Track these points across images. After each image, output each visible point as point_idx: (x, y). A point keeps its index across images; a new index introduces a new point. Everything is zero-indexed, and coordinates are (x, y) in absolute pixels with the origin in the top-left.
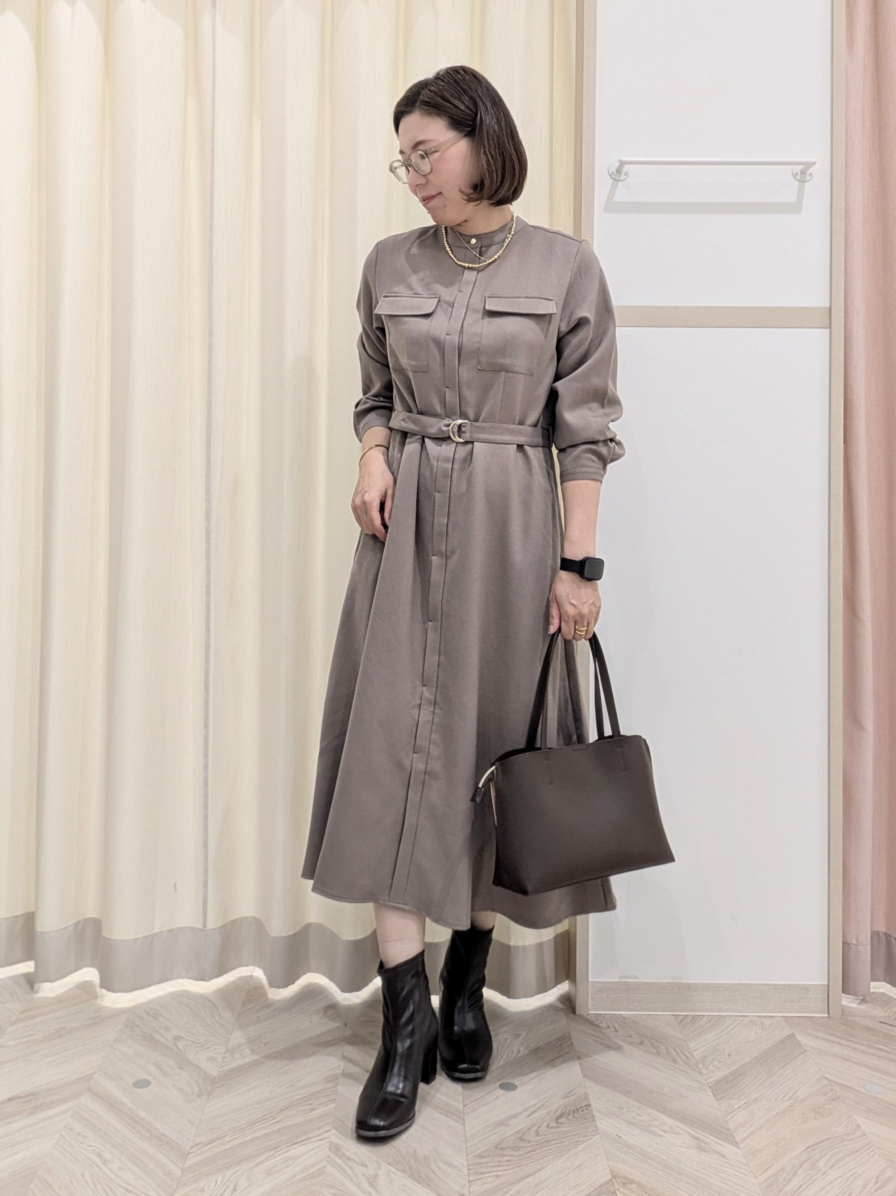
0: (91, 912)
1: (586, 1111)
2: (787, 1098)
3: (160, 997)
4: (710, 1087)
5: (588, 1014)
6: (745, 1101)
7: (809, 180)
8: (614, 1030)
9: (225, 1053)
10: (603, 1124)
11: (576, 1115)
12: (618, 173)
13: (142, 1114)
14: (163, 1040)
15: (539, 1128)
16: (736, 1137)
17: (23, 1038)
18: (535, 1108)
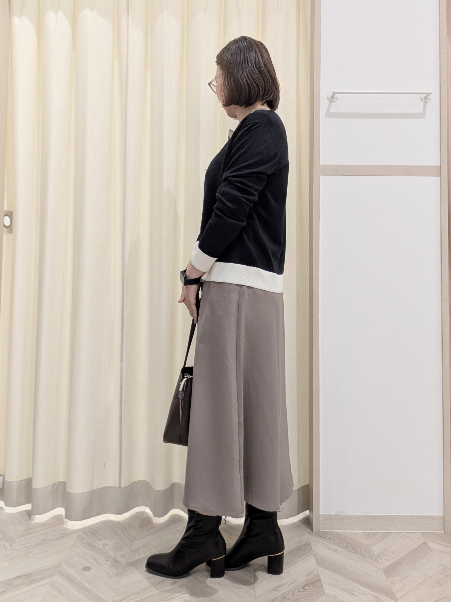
0: (61, 479)
1: (319, 583)
2: (423, 576)
3: (97, 523)
4: (383, 570)
5: (320, 532)
6: (401, 577)
7: (429, 102)
8: (333, 540)
9: (130, 553)
10: (327, 589)
11: (313, 585)
12: (332, 98)
13: (86, 585)
14: (98, 546)
15: (294, 592)
16: (397, 597)
17: (25, 544)
18: (292, 582)
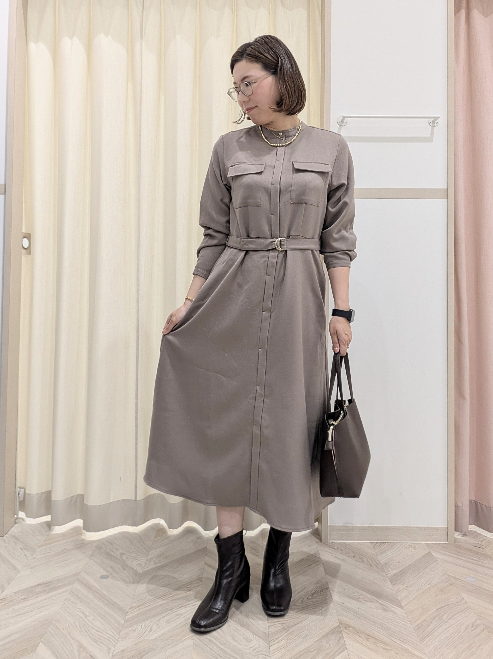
0: (80, 492)
1: (327, 591)
2: (427, 584)
3: (114, 535)
4: (389, 579)
5: (328, 542)
6: (406, 586)
7: (437, 126)
8: (341, 550)
9: (146, 562)
10: (336, 597)
11: (322, 593)
12: (342, 122)
13: (105, 592)
14: (115, 555)
15: (303, 599)
16: (402, 604)
17: (45, 554)
18: (301, 589)
